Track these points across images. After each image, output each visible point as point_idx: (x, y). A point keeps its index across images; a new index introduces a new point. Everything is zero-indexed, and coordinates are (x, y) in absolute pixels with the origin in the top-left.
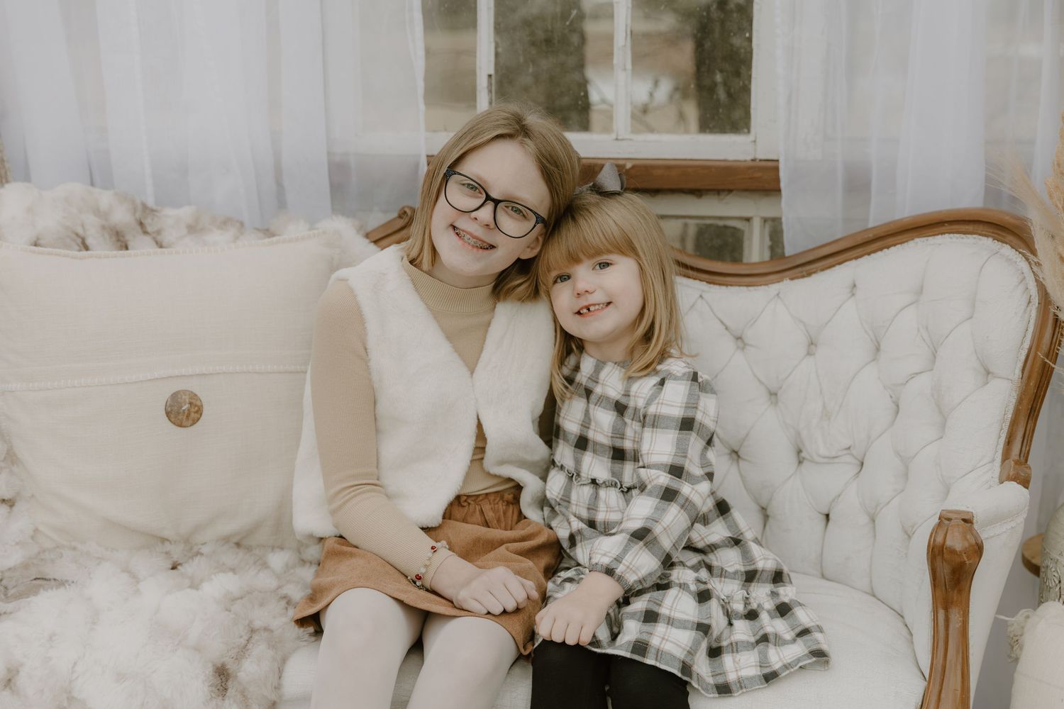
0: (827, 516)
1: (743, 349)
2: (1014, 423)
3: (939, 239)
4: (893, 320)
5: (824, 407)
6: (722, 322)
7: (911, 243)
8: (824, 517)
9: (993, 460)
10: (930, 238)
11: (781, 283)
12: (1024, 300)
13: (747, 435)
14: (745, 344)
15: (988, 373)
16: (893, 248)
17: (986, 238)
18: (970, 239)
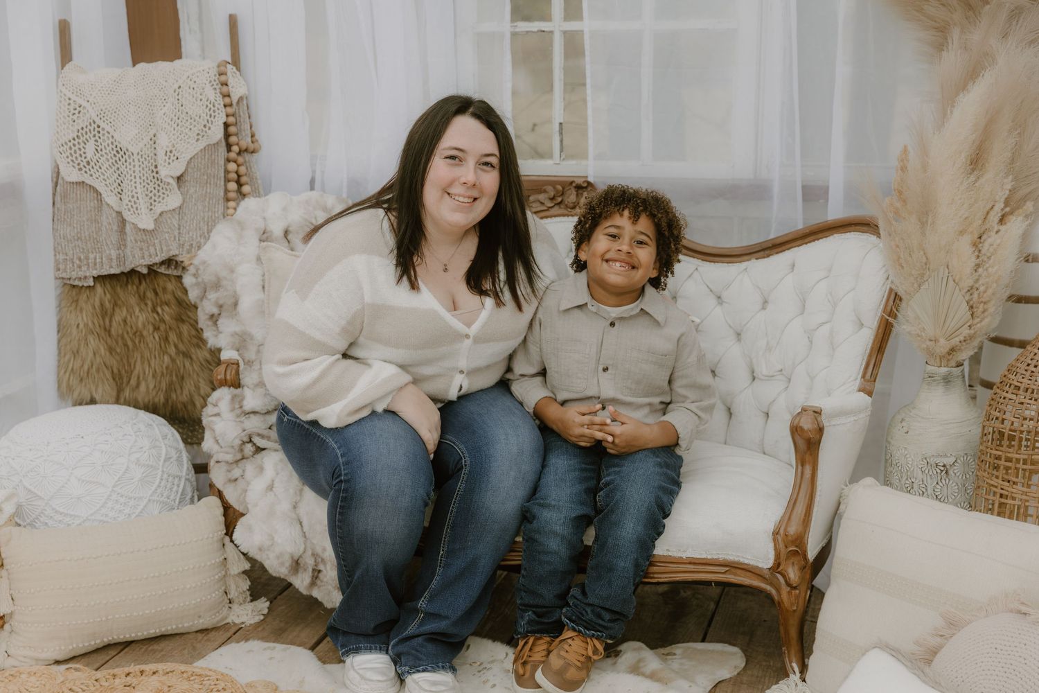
0: (768, 414)
1: (721, 304)
2: (870, 356)
4: (813, 288)
5: (768, 343)
6: (708, 286)
9: (856, 379)
11: (750, 262)
12: (885, 276)
13: (720, 360)
14: (723, 302)
16: (821, 240)
17: (872, 236)
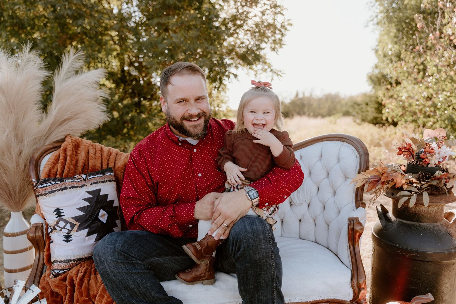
3: (324, 142)
7: (315, 144)
8: (299, 221)
10: (321, 143)
15: (346, 177)
18: (333, 142)
